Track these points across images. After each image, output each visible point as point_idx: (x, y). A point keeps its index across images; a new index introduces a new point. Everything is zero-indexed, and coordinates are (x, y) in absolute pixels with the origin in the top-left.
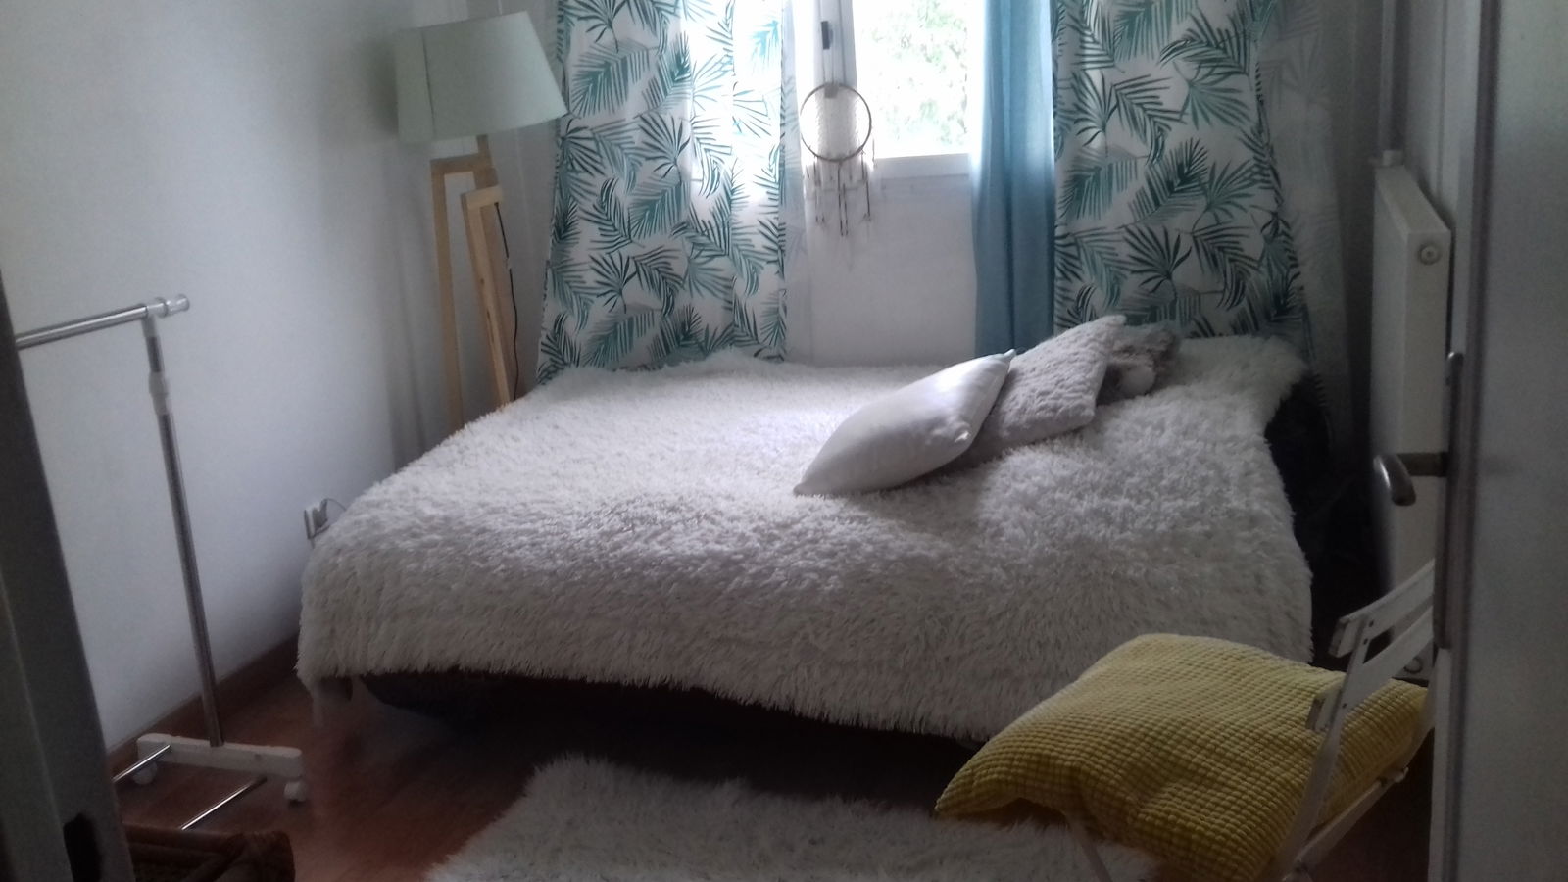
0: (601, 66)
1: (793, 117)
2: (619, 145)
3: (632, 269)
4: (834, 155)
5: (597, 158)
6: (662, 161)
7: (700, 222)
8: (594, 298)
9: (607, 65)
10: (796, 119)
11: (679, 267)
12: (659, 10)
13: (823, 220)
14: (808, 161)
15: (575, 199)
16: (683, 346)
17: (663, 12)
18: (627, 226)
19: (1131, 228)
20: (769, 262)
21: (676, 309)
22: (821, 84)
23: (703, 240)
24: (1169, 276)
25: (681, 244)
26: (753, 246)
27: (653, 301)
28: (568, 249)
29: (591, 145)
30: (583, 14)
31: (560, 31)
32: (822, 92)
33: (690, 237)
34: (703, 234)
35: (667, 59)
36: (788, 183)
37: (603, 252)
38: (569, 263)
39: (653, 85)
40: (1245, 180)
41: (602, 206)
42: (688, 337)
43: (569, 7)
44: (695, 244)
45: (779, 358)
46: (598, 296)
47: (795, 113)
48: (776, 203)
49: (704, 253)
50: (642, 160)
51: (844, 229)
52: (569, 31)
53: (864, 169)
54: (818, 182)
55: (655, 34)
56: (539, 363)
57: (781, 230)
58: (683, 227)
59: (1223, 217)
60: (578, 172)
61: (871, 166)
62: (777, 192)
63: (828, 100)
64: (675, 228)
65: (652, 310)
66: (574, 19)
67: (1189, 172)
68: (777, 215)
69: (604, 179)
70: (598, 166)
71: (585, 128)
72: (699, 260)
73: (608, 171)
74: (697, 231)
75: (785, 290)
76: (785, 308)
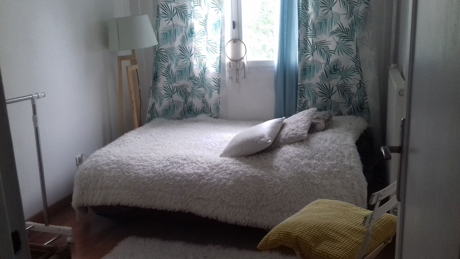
0: (168, 31)
1: (224, 48)
2: (173, 54)
3: (175, 90)
4: (235, 60)
5: (166, 57)
6: (185, 59)
7: (196, 77)
8: (164, 98)
9: (170, 31)
10: (224, 49)
11: (189, 90)
12: (186, 16)
13: (232, 78)
14: (227, 61)
15: (160, 69)
16: (190, 113)
17: (187, 16)
18: (174, 77)
19: (320, 84)
20: (215, 89)
21: (188, 102)
22: (232, 39)
23: (197, 82)
24: (330, 98)
25: (190, 84)
26: (211, 85)
27: (181, 100)
28: (157, 83)
29: (165, 54)
30: (164, 16)
31: (157, 21)
32: (232, 41)
33: (193, 81)
34: (197, 81)
35: (188, 30)
36: (221, 67)
37: (167, 85)
38: (157, 87)
39: (183, 37)
40: (352, 71)
41: (167, 71)
42: (191, 111)
43: (160, 14)
44: (194, 84)
45: (217, 117)
46: (165, 97)
47: (224, 47)
48: (218, 72)
49: (196, 86)
50: (179, 59)
51: (237, 81)
52: (160, 21)
53: (244, 64)
54: (230, 67)
55: (185, 23)
56: (147, 117)
57: (219, 80)
58: (191, 78)
59: (346, 81)
60: (160, 61)
61: (246, 63)
62: (218, 69)
63: (234, 43)
64: (189, 78)
65: (181, 102)
66: (161, 17)
67: (336, 68)
68: (218, 76)
69: (168, 64)
70: (166, 59)
71: (163, 49)
72: (195, 88)
73: (169, 62)
74: (195, 80)
75: (220, 98)
76: (219, 103)
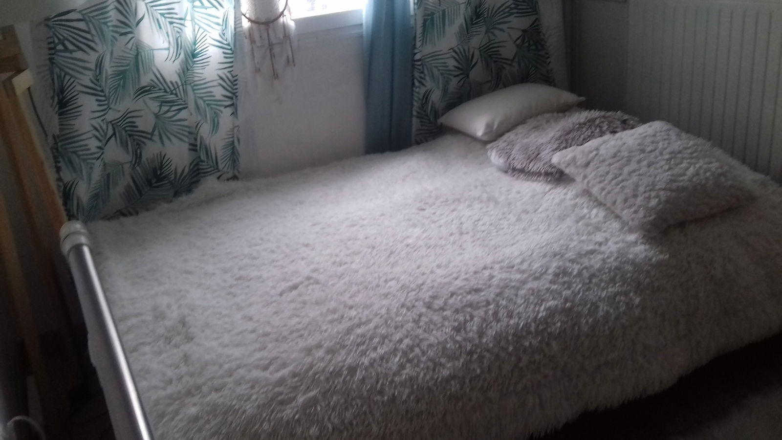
2: (105, 24)
3: (111, 132)
4: (263, 20)
5: (88, 36)
6: (130, 36)
7: (167, 82)
11: (145, 123)
13: (259, 70)
16: (156, 188)
19: (456, 49)
21: (144, 159)
24: (468, 76)
25: (146, 104)
26: (214, 96)
27: (124, 157)
29: (82, 25)
34: (172, 94)
37: (100, 120)
38: (74, 134)
40: (505, 13)
41: (96, 79)
42: (160, 179)
44: (163, 103)
45: (235, 178)
48: (228, 60)
49: (174, 108)
50: (117, 36)
51: (275, 75)
53: (285, 27)
54: (253, 42)
57: (233, 81)
58: (143, 91)
60: (71, 52)
61: (292, 24)
62: (230, 52)
64: (136, 93)
65: (123, 164)
67: (480, 11)
68: (230, 70)
69: (97, 55)
70: (90, 43)
72: (170, 114)
73: (99, 48)
74: (166, 91)
75: (238, 126)
76: (239, 141)
